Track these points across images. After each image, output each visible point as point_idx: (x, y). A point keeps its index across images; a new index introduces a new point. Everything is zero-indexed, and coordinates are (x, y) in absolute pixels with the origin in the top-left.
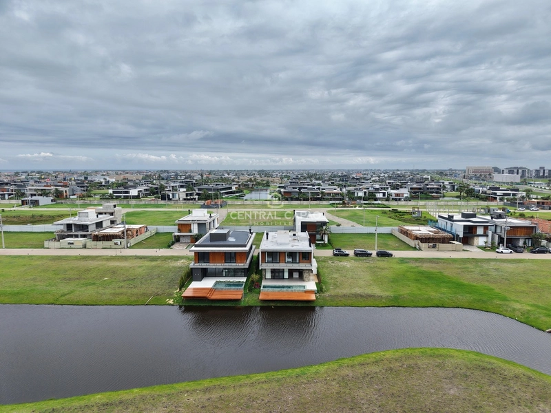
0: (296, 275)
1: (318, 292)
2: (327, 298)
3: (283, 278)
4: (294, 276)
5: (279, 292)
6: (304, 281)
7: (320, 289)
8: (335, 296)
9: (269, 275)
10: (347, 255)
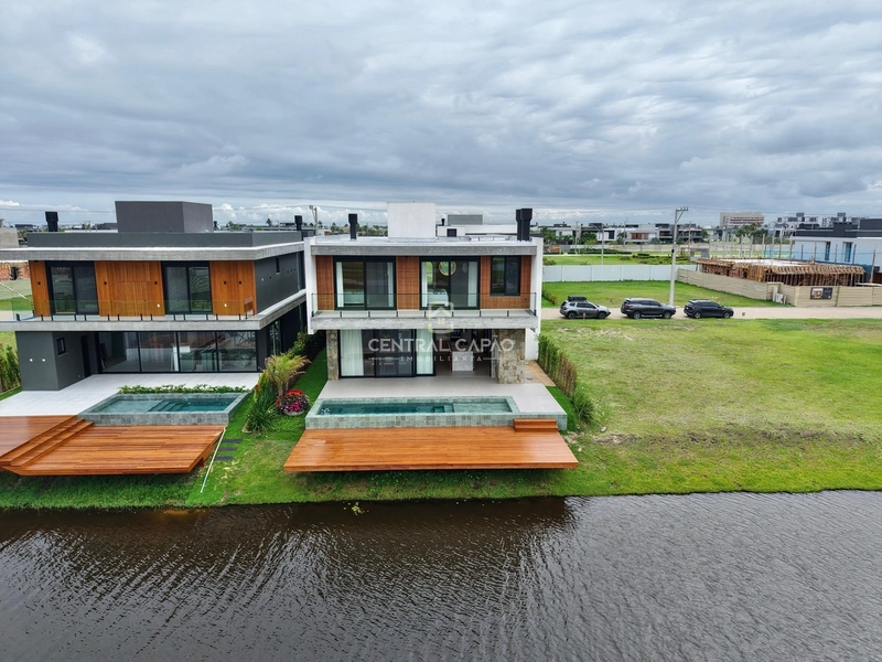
0: (462, 360)
1: (571, 427)
2: (623, 453)
3: (414, 374)
4: (456, 366)
5: (391, 427)
6: (497, 380)
7: (580, 415)
8: (654, 440)
9: (353, 363)
10: (603, 315)
